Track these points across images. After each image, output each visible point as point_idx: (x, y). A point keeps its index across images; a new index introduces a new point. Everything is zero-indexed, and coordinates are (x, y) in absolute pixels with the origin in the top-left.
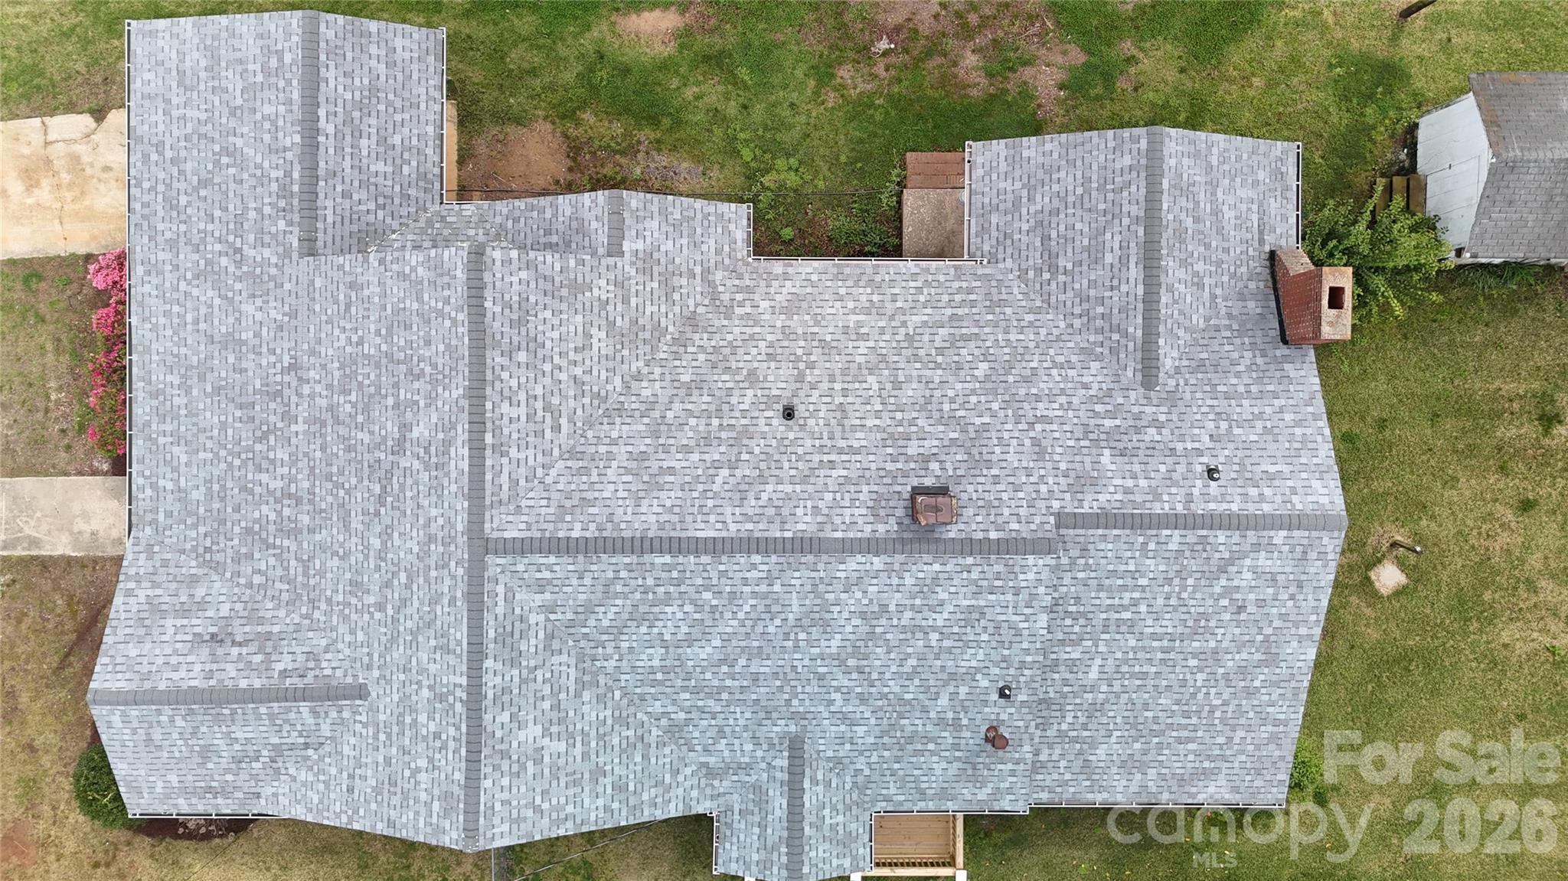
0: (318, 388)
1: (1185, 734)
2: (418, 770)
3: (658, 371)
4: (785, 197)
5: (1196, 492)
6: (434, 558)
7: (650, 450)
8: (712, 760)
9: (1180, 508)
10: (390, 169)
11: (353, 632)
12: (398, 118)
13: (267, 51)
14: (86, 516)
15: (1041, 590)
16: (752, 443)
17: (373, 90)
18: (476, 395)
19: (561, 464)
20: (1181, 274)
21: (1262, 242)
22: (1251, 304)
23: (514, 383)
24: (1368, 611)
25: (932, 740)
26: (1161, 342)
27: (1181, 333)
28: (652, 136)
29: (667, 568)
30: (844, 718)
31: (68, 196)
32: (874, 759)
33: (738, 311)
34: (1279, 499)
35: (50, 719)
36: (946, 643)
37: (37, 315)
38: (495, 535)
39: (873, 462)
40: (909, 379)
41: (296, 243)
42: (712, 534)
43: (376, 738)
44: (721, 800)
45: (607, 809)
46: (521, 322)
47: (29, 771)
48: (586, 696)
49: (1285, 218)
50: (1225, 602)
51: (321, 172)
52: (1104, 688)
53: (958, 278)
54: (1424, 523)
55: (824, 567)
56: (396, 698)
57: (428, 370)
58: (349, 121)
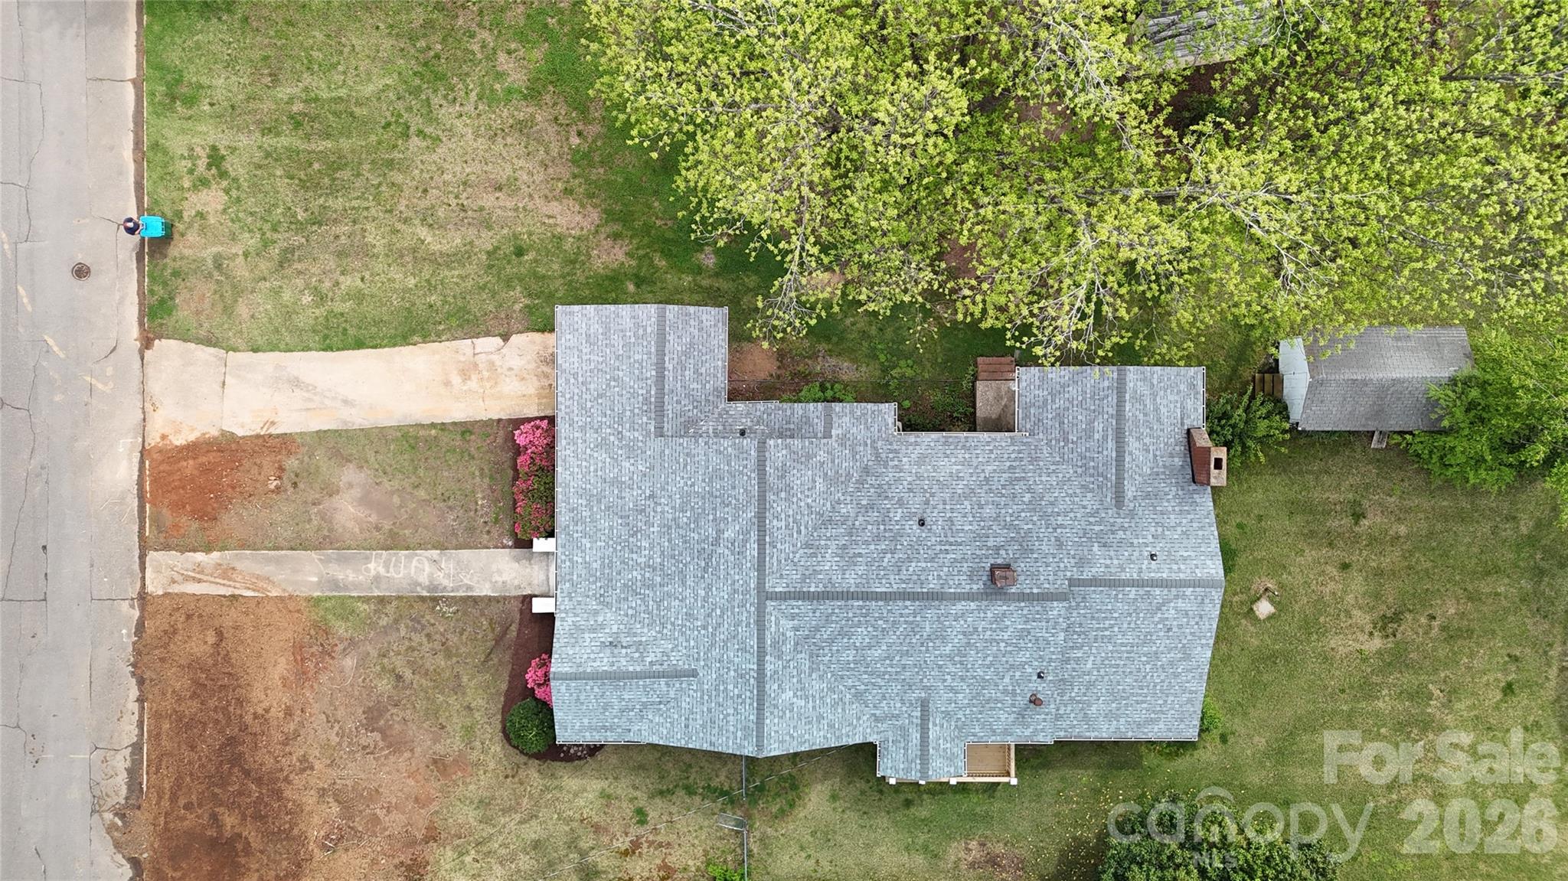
0: (666, 508)
1: (1140, 698)
2: (728, 715)
3: (849, 498)
4: (905, 382)
5: (1144, 567)
6: (737, 602)
7: (848, 543)
8: (878, 712)
9: (1135, 576)
10: (699, 387)
11: (688, 641)
12: (704, 358)
13: (637, 326)
14: (500, 572)
15: (1061, 620)
16: (903, 539)
17: (692, 344)
18: (761, 517)
19: (801, 551)
20: (1137, 445)
21: (1182, 424)
22: (1176, 460)
23: (779, 509)
24: (1252, 629)
25: (1000, 702)
26: (1126, 483)
27: (1137, 477)
28: (826, 348)
29: (861, 608)
30: (952, 689)
31: (488, 385)
32: (968, 712)
33: (890, 463)
34: (1189, 571)
35: (481, 691)
36: (1008, 649)
37: (469, 455)
38: (771, 590)
39: (968, 551)
40: (987, 503)
41: (653, 430)
42: (884, 590)
43: (702, 698)
44: (882, 735)
45: (825, 737)
46: (783, 477)
47: (468, 722)
48: (814, 676)
49: (1196, 410)
50: (1160, 626)
51: (666, 391)
52: (1095, 673)
53: (1012, 444)
54: (1284, 576)
55: (944, 608)
56: (714, 676)
57: (734, 502)
58: (680, 362)
